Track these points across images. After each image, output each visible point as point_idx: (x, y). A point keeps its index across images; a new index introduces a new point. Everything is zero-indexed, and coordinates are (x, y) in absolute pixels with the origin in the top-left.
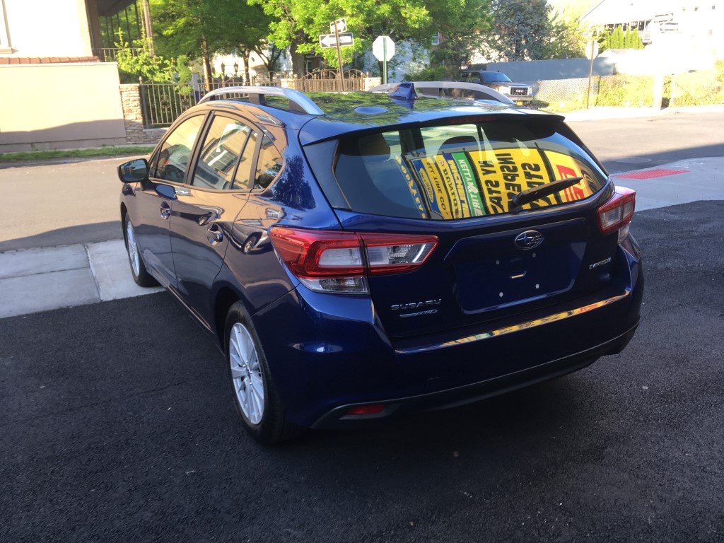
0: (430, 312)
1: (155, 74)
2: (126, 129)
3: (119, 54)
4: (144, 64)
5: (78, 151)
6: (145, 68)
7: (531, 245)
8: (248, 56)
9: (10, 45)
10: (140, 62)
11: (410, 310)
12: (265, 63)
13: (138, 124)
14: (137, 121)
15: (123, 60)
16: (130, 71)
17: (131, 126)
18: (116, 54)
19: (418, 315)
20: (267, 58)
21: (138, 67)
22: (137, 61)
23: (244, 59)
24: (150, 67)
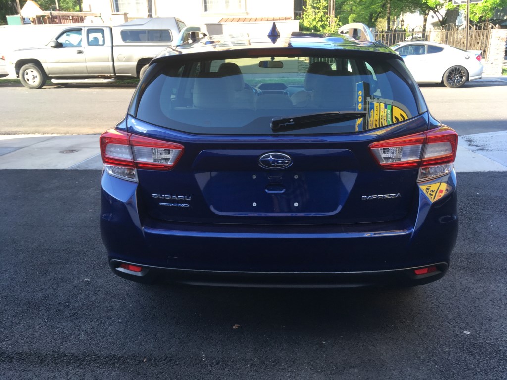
0: (184, 205)
1: (325, 28)
2: (298, 67)
3: (305, 15)
4: (319, 21)
5: (264, 80)
6: (320, 23)
7: (277, 166)
8: (428, 14)
9: (246, 10)
10: (317, 20)
11: (165, 201)
12: (439, 20)
13: (306, 63)
14: (306, 61)
15: (306, 18)
16: (309, 26)
17: (302, 65)
18: (303, 14)
19: (173, 206)
20: (442, 16)
21: (314, 23)
22: (315, 19)
23: (424, 17)
24: (323, 23)
